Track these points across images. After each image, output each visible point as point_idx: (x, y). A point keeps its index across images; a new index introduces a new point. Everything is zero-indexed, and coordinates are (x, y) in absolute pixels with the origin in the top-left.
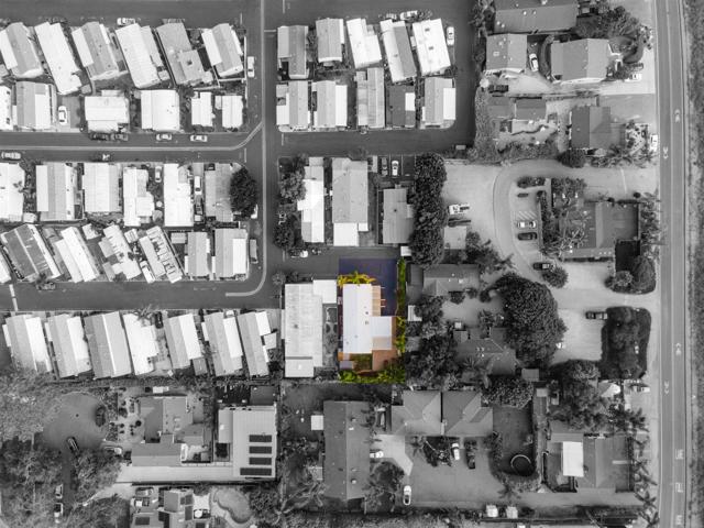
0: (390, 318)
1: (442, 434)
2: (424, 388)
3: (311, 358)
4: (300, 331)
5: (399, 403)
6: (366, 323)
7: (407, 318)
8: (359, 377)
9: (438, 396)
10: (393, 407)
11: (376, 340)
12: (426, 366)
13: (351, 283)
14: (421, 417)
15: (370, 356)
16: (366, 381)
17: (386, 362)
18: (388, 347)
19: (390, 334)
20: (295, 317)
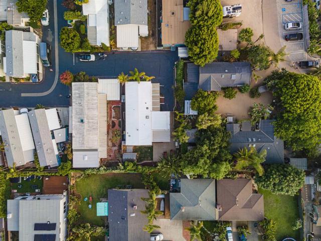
0: (168, 113)
1: (217, 218)
2: (200, 177)
3: (96, 150)
4: (86, 125)
5: (177, 190)
6: (147, 117)
7: (184, 112)
8: (140, 167)
9: (213, 184)
10: (171, 194)
11: (155, 133)
12: (202, 156)
13: (132, 80)
14: (198, 204)
15: (150, 148)
16: (147, 170)
17: (165, 153)
18: (167, 139)
19: (169, 127)
20: (81, 112)
